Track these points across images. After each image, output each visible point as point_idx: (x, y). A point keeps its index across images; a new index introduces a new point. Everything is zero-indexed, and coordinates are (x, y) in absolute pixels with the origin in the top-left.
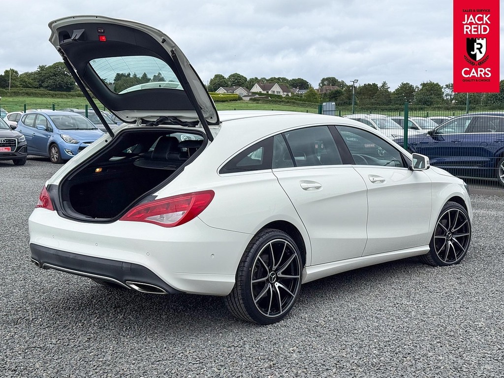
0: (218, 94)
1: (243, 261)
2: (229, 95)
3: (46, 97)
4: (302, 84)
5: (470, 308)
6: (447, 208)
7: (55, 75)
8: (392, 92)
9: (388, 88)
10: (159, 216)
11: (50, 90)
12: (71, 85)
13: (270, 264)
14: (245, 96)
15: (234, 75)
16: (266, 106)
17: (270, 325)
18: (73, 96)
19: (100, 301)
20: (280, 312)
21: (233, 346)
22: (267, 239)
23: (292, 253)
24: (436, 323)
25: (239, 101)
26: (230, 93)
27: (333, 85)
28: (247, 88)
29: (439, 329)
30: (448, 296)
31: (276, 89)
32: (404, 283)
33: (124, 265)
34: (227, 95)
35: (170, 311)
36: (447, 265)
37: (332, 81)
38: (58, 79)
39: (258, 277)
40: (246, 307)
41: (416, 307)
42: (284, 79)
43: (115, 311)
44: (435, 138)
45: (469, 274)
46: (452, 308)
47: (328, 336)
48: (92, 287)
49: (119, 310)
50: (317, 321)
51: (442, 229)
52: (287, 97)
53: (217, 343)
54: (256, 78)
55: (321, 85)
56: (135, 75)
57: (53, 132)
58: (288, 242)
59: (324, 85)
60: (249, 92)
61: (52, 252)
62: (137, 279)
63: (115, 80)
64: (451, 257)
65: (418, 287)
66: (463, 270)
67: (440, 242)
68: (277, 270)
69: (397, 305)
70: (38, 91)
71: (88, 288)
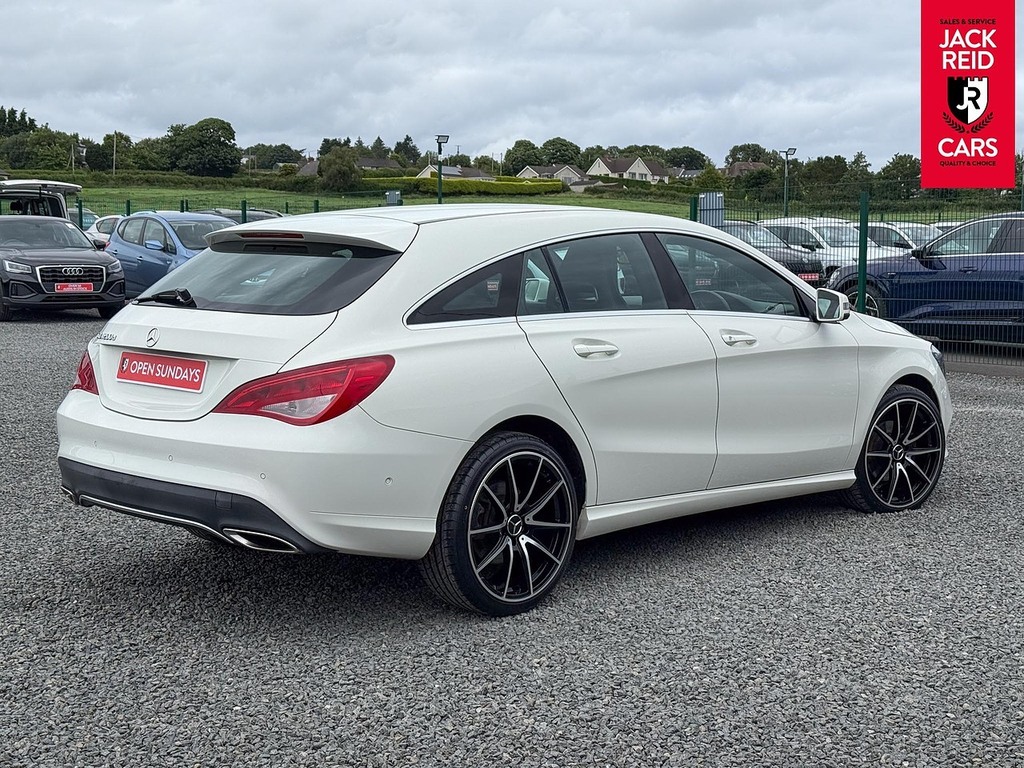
0: (521, 180)
1: (451, 492)
2: (543, 181)
3: (184, 188)
4: (691, 158)
5: (912, 592)
6: (894, 397)
7: (202, 144)
8: (876, 173)
9: (867, 166)
10: (287, 403)
11: (191, 174)
12: (233, 163)
13: (508, 499)
14: (576, 184)
15: (554, 141)
16: (617, 203)
17: (509, 618)
18: (236, 185)
19: (195, 569)
20: (530, 593)
21: (426, 653)
22: (502, 452)
23: (555, 479)
24: (834, 618)
25: (563, 195)
26: (546, 178)
27: (754, 161)
28: (580, 167)
29: (837, 629)
30: (878, 568)
31: (639, 169)
32: (798, 543)
33: (220, 498)
34: (540, 181)
35: (324, 589)
36: (892, 511)
37: (753, 152)
38: (208, 152)
39: (485, 524)
40: (458, 581)
41: (805, 588)
42: (655, 149)
43: (219, 588)
44: (927, 264)
45: (933, 527)
46: (876, 590)
47: (614, 639)
48: (188, 545)
49: (226, 586)
50: (602, 610)
51: (884, 440)
52: (661, 184)
53: (397, 649)
54: (598, 146)
55: (731, 160)
56: (360, 142)
57: (175, 254)
58: (545, 457)
59: (735, 160)
60: (583, 176)
61: (92, 473)
62: (243, 524)
63: (319, 152)
64: (903, 494)
65: (824, 551)
66: (923, 521)
67: (879, 465)
68: (524, 511)
69: (769, 584)
70: (168, 176)
71: (180, 547)
